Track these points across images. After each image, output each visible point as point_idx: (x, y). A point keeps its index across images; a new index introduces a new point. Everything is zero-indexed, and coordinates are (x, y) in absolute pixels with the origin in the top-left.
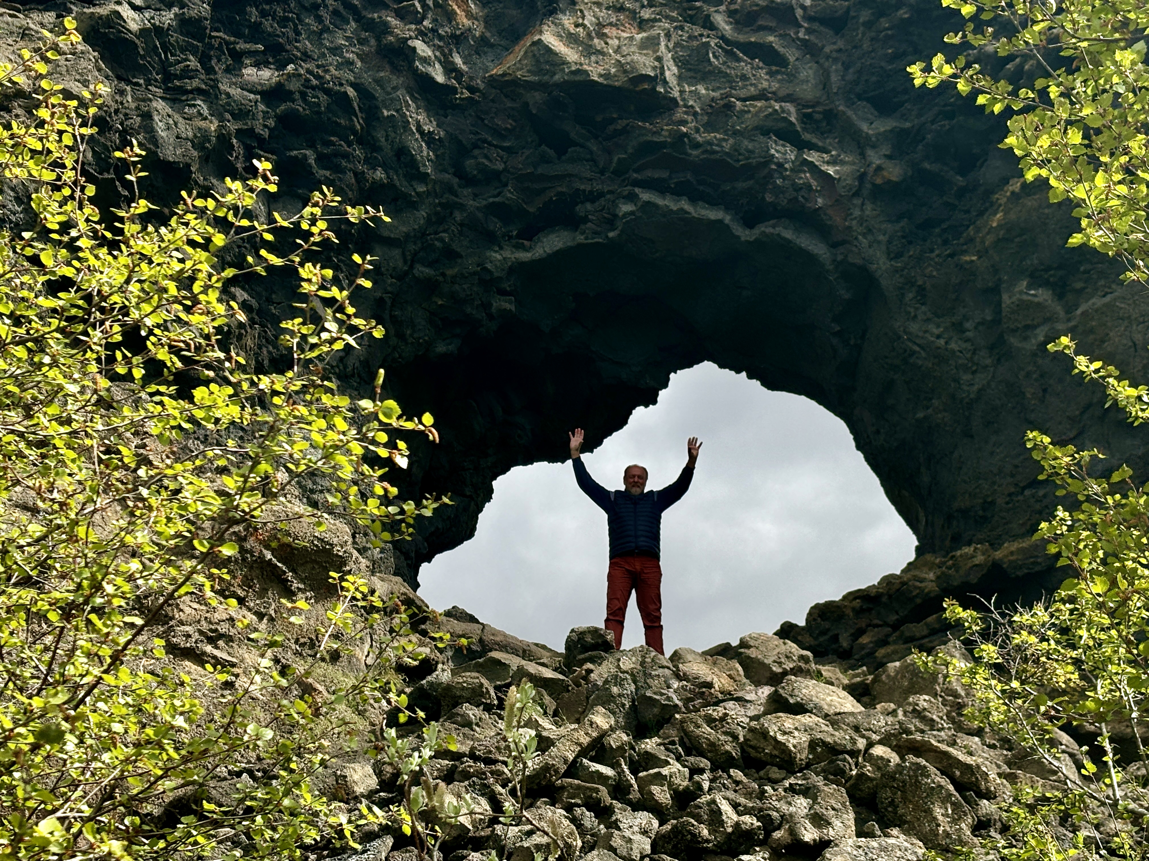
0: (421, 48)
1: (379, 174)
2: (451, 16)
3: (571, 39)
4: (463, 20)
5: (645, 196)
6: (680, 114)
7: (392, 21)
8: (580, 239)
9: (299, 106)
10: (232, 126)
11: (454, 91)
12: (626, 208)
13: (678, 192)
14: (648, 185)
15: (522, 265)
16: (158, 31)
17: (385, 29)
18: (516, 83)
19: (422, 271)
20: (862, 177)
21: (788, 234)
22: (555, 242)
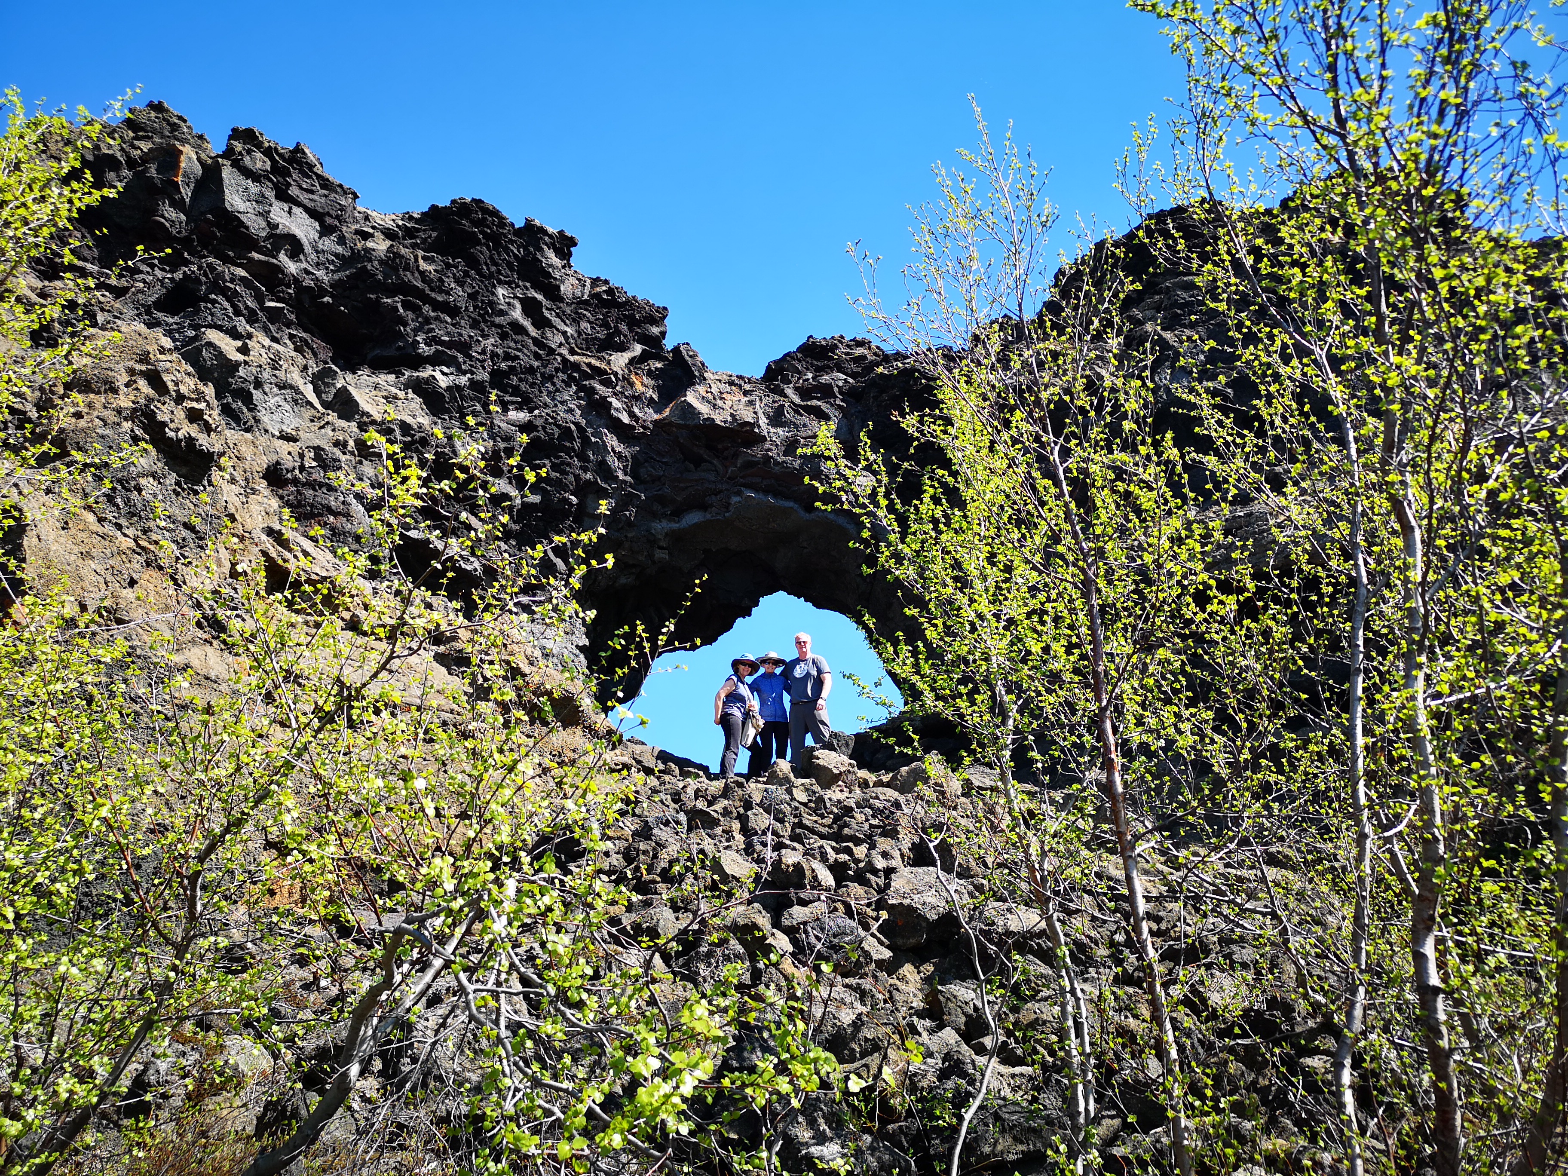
0: (615, 403)
1: (589, 476)
2: (632, 385)
3: (704, 400)
4: (639, 387)
5: (747, 493)
6: (767, 445)
7: (598, 386)
8: (708, 516)
9: (542, 434)
10: (502, 445)
11: (634, 428)
12: (735, 499)
13: (765, 491)
14: (748, 486)
15: (673, 531)
16: (458, 388)
17: (593, 390)
18: (671, 424)
22: (693, 518)
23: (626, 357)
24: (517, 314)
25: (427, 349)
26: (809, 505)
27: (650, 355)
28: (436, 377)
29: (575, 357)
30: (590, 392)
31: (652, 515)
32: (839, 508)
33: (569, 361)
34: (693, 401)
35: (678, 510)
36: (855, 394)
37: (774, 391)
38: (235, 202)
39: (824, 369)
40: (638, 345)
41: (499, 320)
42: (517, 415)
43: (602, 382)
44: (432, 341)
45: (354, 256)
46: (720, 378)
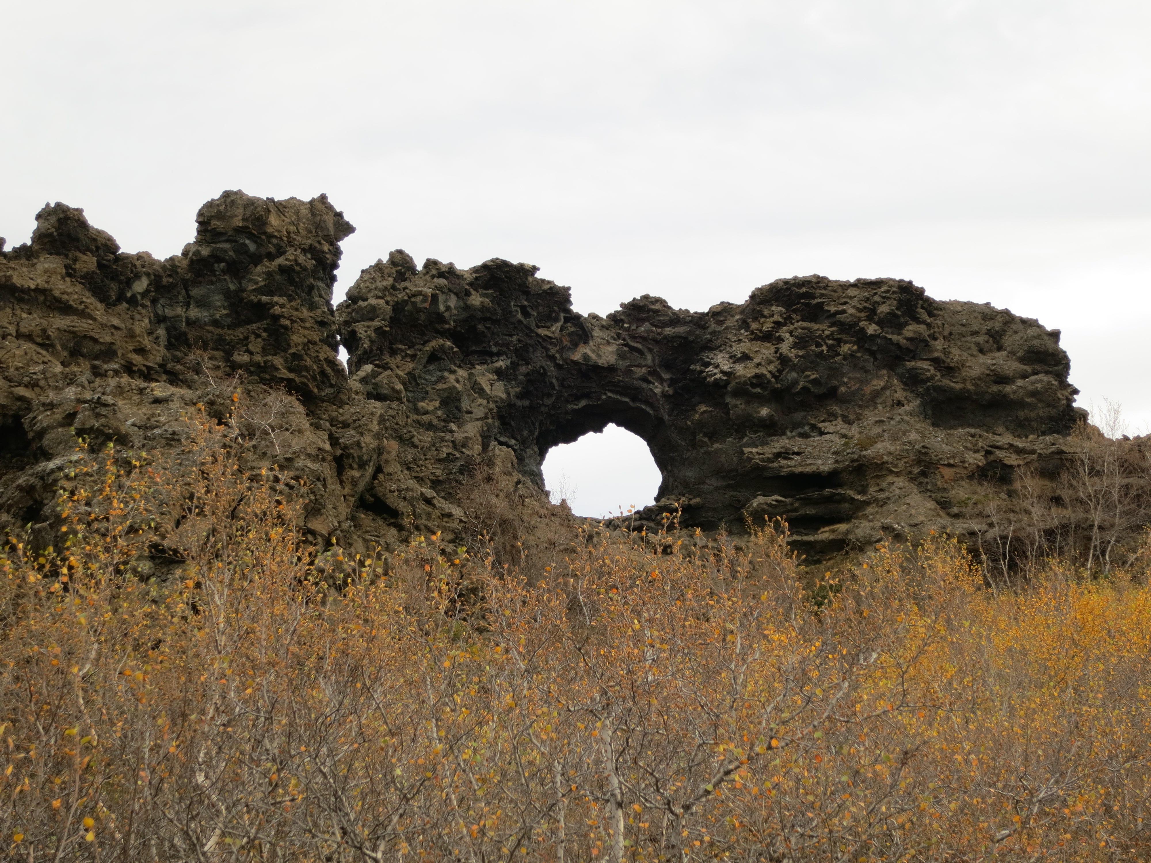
2: (562, 341)
3: (593, 351)
4: (565, 343)
5: (609, 394)
6: (620, 373)
7: (550, 347)
8: (590, 402)
12: (604, 397)
13: (617, 393)
14: (609, 391)
15: (575, 410)
18: (578, 363)
19: (552, 412)
20: (662, 392)
21: (644, 407)
22: (583, 403)
23: (559, 324)
24: (519, 316)
25: (494, 349)
26: (634, 399)
27: (567, 320)
28: (501, 364)
29: (540, 331)
30: (547, 350)
31: (568, 402)
32: (647, 403)
33: (538, 335)
34: (589, 353)
35: (578, 398)
36: (656, 342)
37: (619, 336)
38: (442, 308)
39: (641, 321)
40: (562, 315)
41: (513, 320)
42: (523, 369)
43: (551, 343)
44: (497, 344)
45: (467, 307)
46: (597, 333)
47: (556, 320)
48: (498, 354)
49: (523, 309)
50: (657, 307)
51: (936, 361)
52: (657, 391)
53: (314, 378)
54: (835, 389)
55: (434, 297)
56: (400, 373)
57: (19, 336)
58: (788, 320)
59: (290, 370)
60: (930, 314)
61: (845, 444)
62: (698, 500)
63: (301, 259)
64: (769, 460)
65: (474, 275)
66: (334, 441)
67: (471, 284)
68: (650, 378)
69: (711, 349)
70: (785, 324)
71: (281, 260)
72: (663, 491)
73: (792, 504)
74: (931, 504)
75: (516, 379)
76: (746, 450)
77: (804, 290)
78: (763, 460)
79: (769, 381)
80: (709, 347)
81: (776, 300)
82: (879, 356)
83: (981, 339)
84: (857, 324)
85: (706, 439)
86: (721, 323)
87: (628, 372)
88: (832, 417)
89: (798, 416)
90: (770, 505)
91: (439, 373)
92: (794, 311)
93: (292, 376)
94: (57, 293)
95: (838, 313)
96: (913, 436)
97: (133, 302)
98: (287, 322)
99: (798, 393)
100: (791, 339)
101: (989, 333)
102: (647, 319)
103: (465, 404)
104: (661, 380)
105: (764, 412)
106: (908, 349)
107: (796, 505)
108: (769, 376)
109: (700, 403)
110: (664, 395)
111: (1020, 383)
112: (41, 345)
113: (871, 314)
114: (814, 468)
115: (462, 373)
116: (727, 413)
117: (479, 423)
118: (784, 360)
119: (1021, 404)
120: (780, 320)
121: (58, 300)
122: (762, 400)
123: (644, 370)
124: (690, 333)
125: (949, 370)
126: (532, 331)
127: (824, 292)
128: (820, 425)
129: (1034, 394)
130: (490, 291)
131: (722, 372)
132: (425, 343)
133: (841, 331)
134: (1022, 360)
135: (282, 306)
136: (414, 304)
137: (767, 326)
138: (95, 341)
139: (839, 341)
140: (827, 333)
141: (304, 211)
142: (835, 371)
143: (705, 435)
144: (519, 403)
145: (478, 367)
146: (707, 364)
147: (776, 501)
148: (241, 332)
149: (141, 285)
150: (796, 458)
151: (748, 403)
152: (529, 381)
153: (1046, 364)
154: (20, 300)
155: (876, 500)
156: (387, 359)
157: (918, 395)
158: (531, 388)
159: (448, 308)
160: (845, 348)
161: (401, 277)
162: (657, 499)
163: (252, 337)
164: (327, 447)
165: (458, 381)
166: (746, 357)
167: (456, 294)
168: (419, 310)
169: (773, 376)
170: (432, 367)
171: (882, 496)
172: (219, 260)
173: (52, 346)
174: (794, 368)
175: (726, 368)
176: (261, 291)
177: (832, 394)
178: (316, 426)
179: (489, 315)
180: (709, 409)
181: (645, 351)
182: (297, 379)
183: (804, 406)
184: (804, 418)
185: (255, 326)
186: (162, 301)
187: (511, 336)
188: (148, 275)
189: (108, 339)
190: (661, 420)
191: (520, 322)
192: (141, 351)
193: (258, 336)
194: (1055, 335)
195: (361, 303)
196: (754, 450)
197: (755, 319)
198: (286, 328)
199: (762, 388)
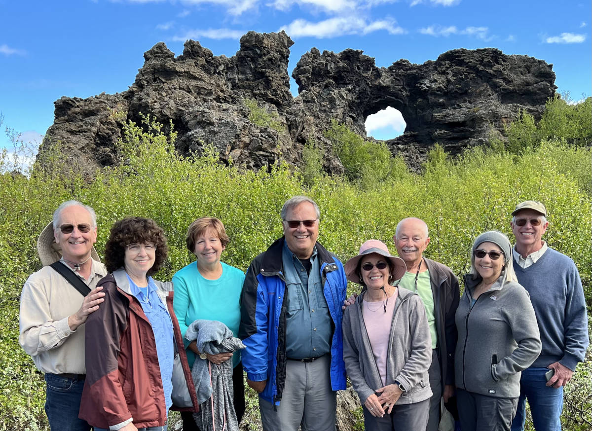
0: (370, 82)
4: (372, 78)
5: (388, 96)
6: (391, 89)
8: (381, 99)
12: (386, 97)
13: (390, 96)
15: (375, 103)
18: (377, 85)
19: (368, 103)
21: (400, 100)
22: (379, 100)
23: (370, 72)
24: (357, 69)
25: (348, 82)
26: (396, 98)
27: (373, 70)
28: (350, 87)
29: (364, 75)
30: (366, 81)
31: (373, 100)
32: (401, 99)
33: (363, 76)
34: (381, 82)
35: (377, 98)
36: (404, 76)
37: (392, 75)
38: (329, 68)
39: (399, 69)
40: (372, 68)
41: (354, 71)
42: (358, 89)
43: (368, 79)
44: (348, 80)
45: (338, 67)
46: (384, 74)
47: (370, 70)
48: (349, 84)
49: (358, 66)
50: (406, 63)
51: (504, 79)
52: (404, 94)
53: (281, 98)
54: (467, 91)
55: (326, 64)
56: (315, 92)
57: (180, 88)
58: (451, 66)
59: (273, 95)
60: (504, 61)
61: (468, 111)
62: (417, 133)
63: (276, 55)
64: (442, 118)
65: (341, 55)
66: (287, 119)
67: (339, 59)
68: (402, 90)
69: (423, 78)
70: (450, 68)
71: (268, 56)
72: (406, 130)
73: (449, 133)
74: (498, 131)
75: (355, 92)
76: (434, 114)
77: (457, 54)
78: (439, 118)
79: (443, 89)
80: (423, 77)
81: (447, 59)
82: (483, 78)
83: (521, 69)
84: (476, 66)
85: (421, 111)
86: (427, 68)
87: (394, 88)
88: (465, 101)
89: (453, 101)
90: (441, 134)
91: (328, 92)
92: (453, 63)
93: (273, 97)
94: (191, 73)
95: (469, 62)
96: (493, 107)
97: (219, 73)
98: (271, 78)
99: (454, 93)
100: (452, 73)
101: (526, 67)
102: (402, 68)
103: (337, 102)
104: (406, 91)
105: (441, 100)
106: (494, 75)
107: (450, 133)
108: (443, 87)
109: (419, 98)
110: (407, 96)
111: (535, 85)
112: (187, 91)
113: (481, 62)
114: (457, 120)
115: (336, 91)
116: (428, 102)
117: (342, 109)
118: (449, 81)
119: (536, 93)
120: (448, 66)
121: (192, 75)
122: (440, 96)
123: (400, 87)
124: (416, 73)
125: (508, 82)
126: (361, 75)
127: (464, 55)
128: (461, 104)
129: (539, 89)
130: (346, 61)
131: (427, 86)
132: (324, 81)
133: (470, 69)
134: (537, 77)
135: (269, 73)
136: (319, 67)
137: (444, 69)
138: (205, 89)
139: (469, 73)
140: (465, 70)
141: (277, 37)
142: (467, 85)
143: (420, 109)
144: (356, 101)
145: (342, 89)
146: (422, 84)
147: (444, 132)
148: (256, 83)
149: (221, 68)
150: (451, 116)
151: (435, 97)
152: (360, 93)
153: (546, 78)
154: (179, 76)
155: (478, 131)
156: (310, 87)
157: (496, 92)
158: (361, 96)
159: (331, 68)
160: (471, 75)
161: (315, 57)
162: (404, 133)
163: (260, 84)
164: (285, 122)
165: (334, 94)
166: (435, 81)
167: (334, 63)
168: (321, 69)
169: (445, 87)
170: (326, 90)
171: (480, 129)
172: (248, 57)
173: (191, 91)
174: (452, 84)
175: (428, 85)
176: (262, 68)
177: (466, 93)
178: (281, 115)
179: (345, 70)
180: (422, 100)
181: (401, 80)
182: (275, 99)
183: (455, 97)
184: (455, 102)
185: (261, 80)
186: (229, 73)
187: (353, 77)
188: (224, 64)
189: (210, 88)
190: (405, 105)
191: (357, 72)
192: (222, 91)
193: (262, 84)
194: (551, 66)
195: (302, 68)
196: (437, 114)
197: (440, 66)
198: (270, 80)
199: (441, 92)
